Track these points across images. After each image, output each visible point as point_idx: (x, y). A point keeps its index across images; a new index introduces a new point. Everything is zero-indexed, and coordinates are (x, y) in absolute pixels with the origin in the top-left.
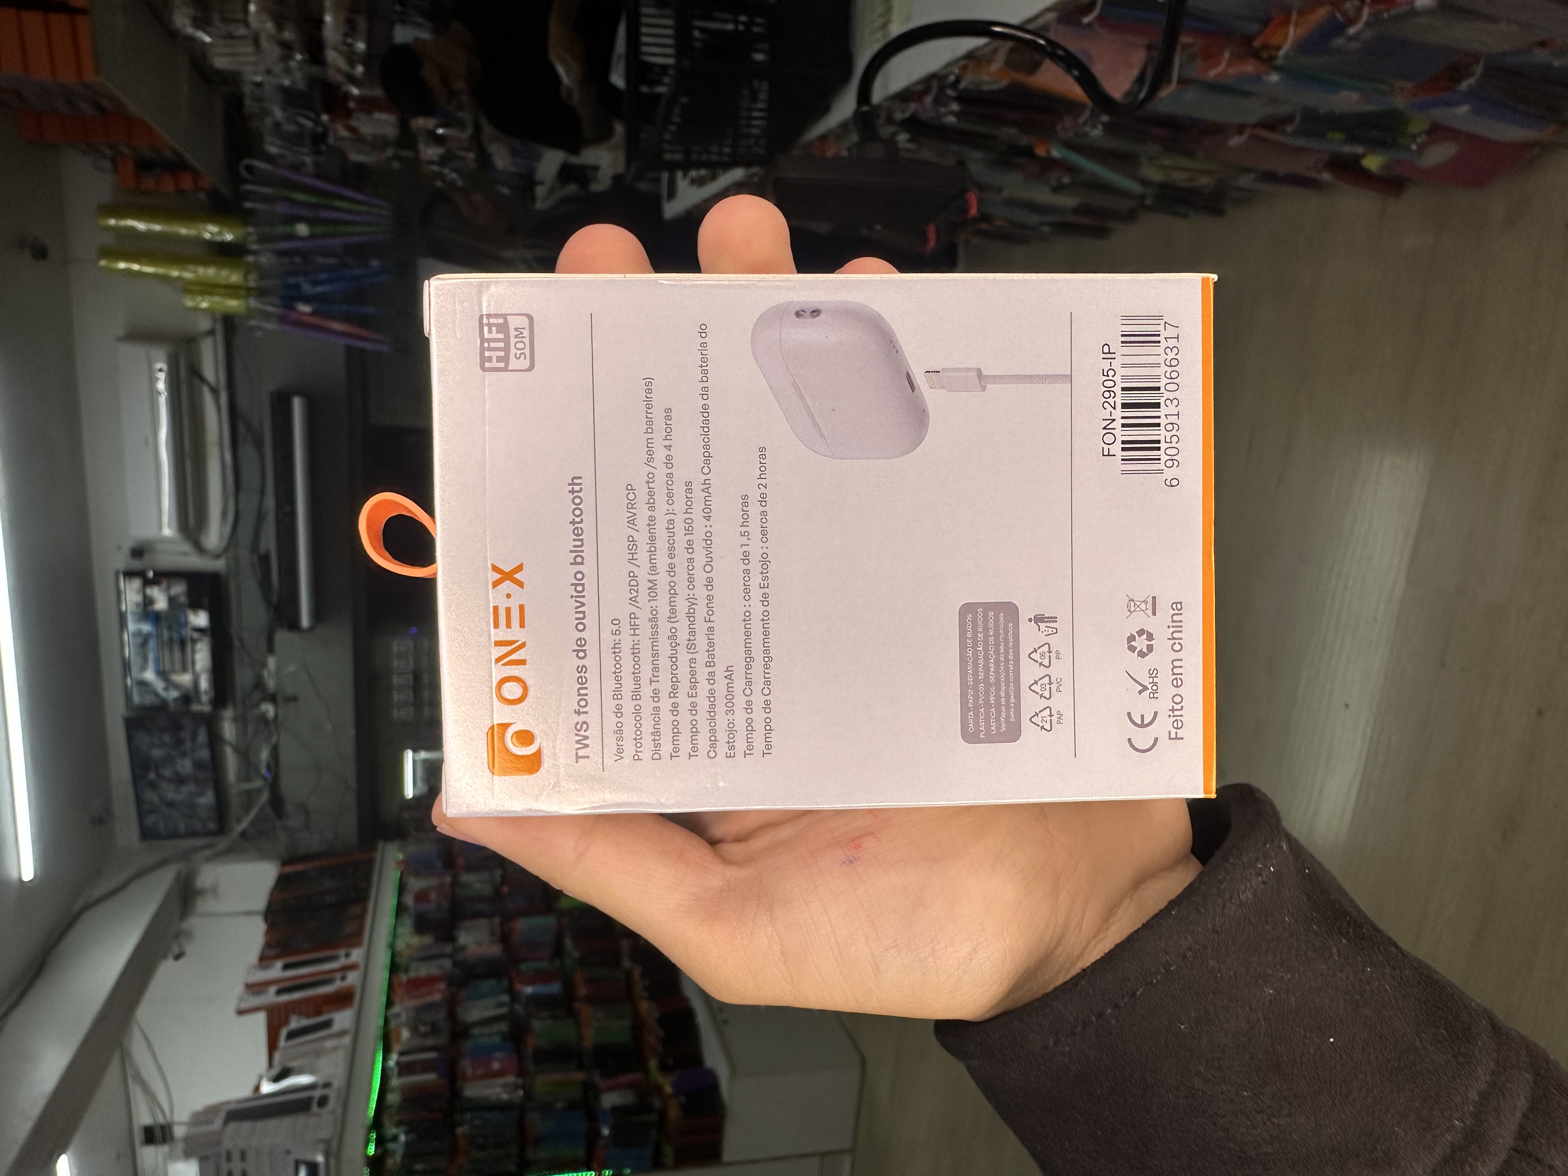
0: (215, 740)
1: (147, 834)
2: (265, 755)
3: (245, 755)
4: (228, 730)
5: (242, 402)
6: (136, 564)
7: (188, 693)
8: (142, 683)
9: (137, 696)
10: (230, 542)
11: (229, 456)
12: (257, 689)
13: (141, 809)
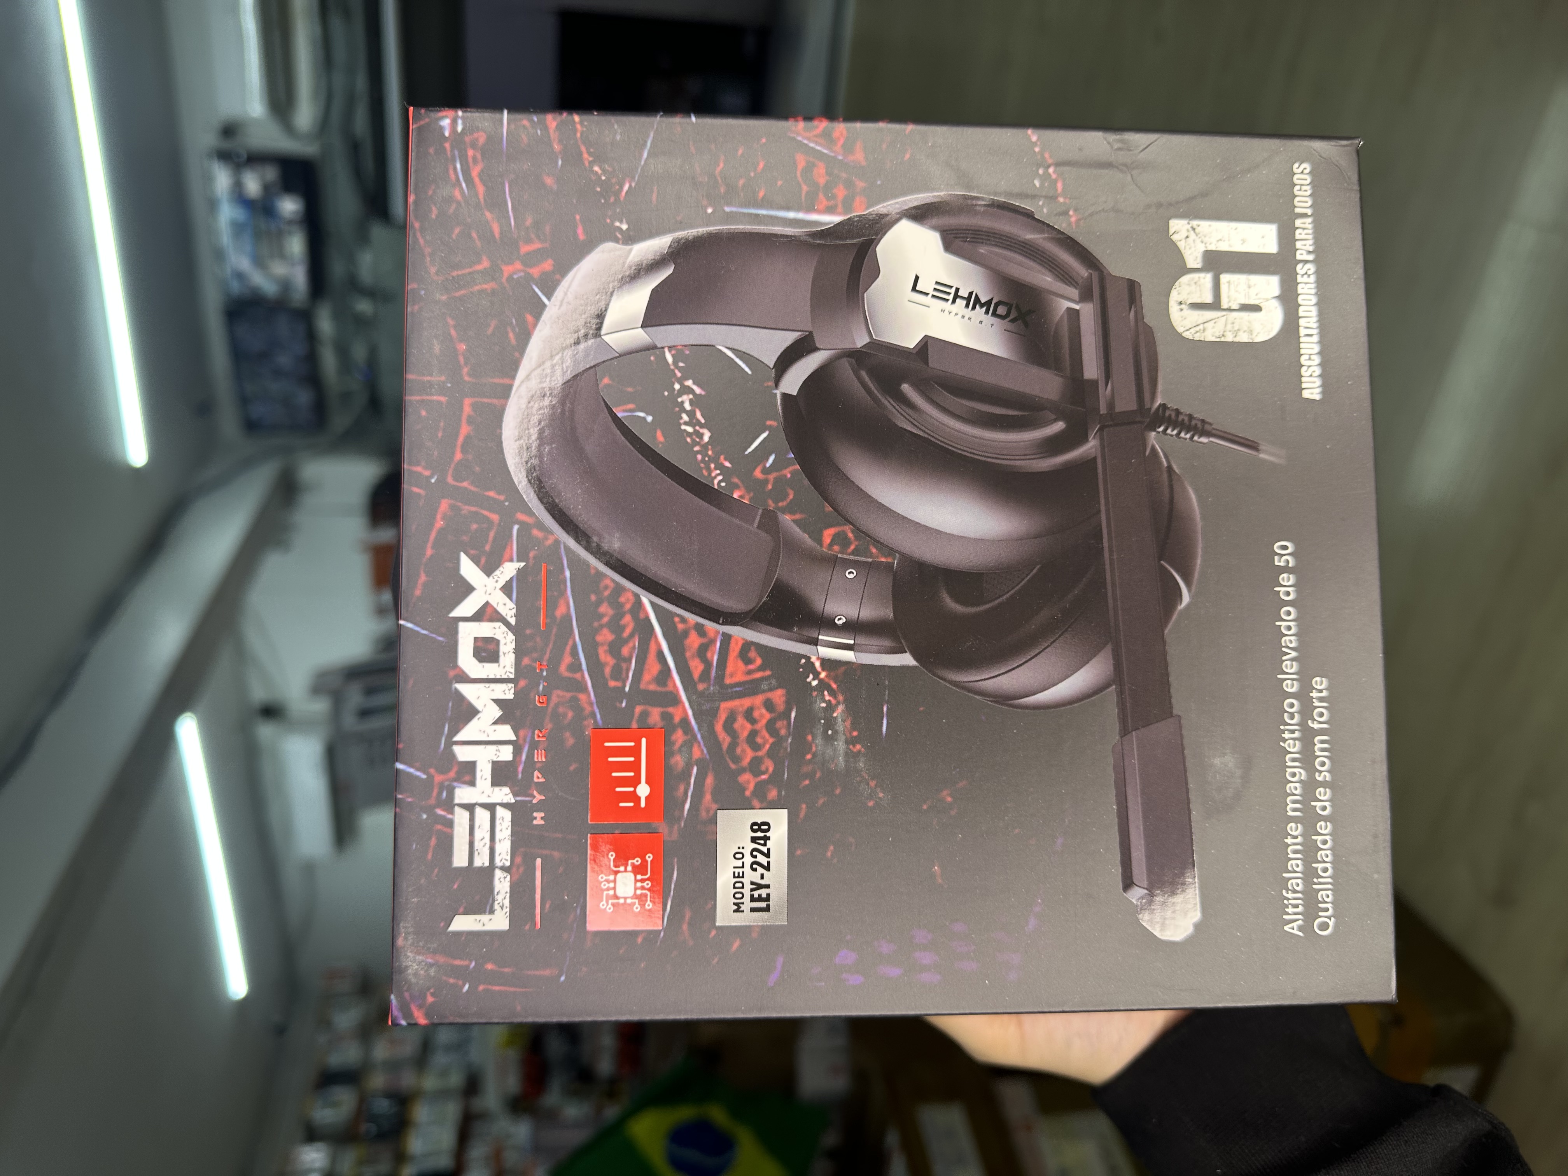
0: (312, 336)
1: (250, 425)
2: (359, 352)
3: (343, 351)
4: (325, 324)
6: (226, 145)
7: (286, 285)
8: (240, 276)
9: (235, 287)
10: (323, 125)
11: (318, 30)
12: (354, 285)
13: (244, 400)
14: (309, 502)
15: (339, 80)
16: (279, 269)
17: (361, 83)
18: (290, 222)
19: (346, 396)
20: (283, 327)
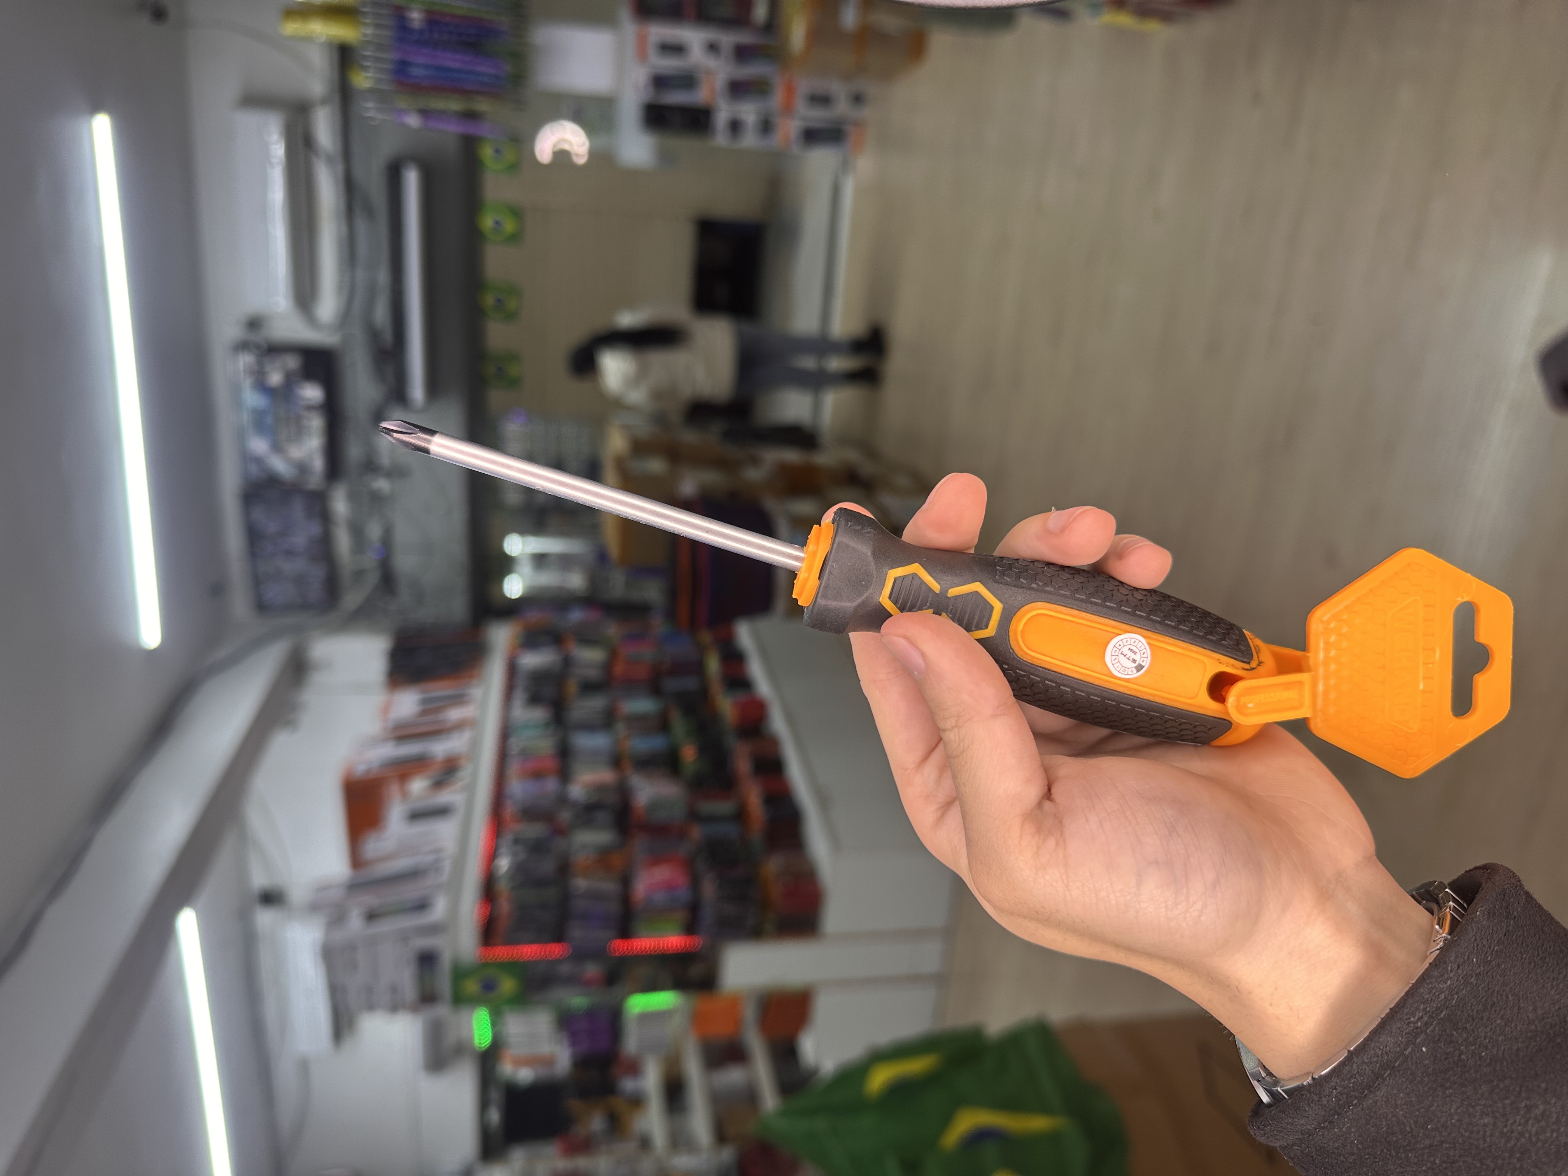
0: (326, 517)
1: (262, 607)
2: (374, 531)
3: (357, 531)
4: (340, 505)
5: (359, 173)
6: (250, 337)
7: (302, 468)
8: (258, 460)
9: (254, 469)
10: (345, 317)
11: (344, 229)
12: (371, 466)
13: (257, 581)
14: (318, 680)
15: (361, 275)
16: (297, 452)
17: (383, 277)
18: (310, 408)
19: (359, 574)
20: (298, 509)
